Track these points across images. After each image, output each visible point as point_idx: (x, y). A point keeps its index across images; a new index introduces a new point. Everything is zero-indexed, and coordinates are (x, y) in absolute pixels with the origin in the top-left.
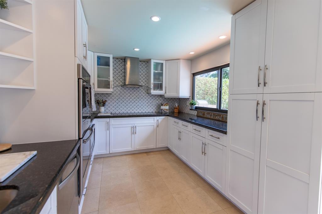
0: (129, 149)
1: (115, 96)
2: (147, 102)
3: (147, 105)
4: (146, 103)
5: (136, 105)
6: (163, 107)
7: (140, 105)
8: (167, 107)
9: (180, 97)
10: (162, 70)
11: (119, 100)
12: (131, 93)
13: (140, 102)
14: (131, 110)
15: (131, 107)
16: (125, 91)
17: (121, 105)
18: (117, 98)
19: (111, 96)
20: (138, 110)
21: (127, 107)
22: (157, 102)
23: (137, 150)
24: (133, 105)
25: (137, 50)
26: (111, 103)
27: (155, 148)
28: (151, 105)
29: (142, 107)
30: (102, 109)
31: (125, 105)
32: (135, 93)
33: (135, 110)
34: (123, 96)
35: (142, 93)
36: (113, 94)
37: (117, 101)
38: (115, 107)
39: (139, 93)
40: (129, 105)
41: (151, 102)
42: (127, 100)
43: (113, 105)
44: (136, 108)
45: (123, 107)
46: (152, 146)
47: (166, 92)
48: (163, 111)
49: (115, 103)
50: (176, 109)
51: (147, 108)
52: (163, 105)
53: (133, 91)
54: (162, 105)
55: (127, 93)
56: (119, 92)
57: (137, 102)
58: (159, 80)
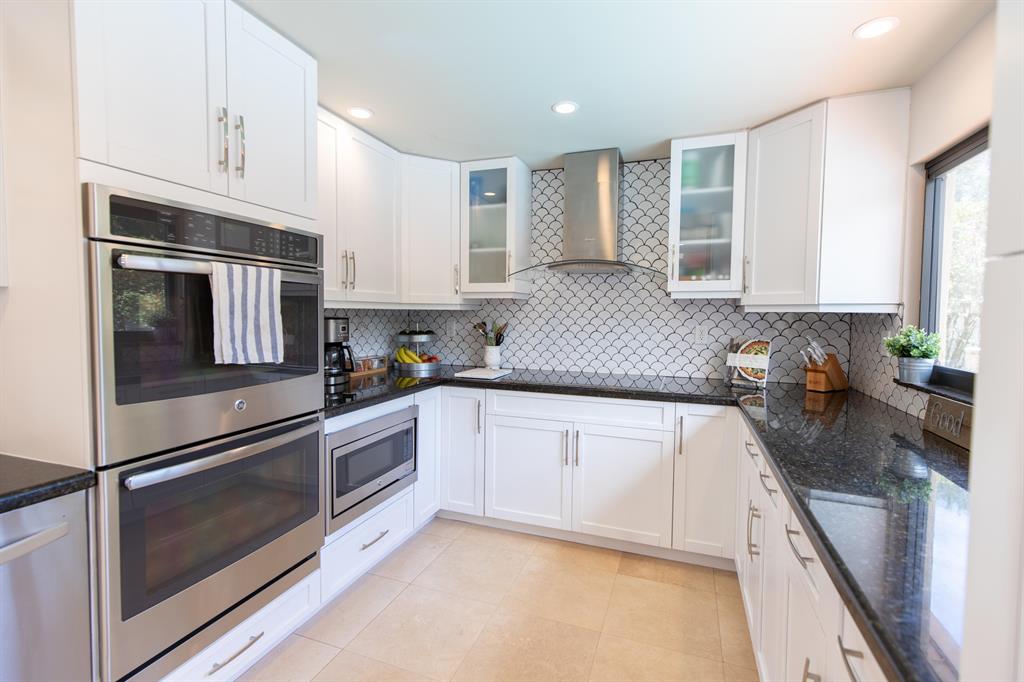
0: (552, 519)
1: (540, 308)
2: (667, 331)
3: (667, 345)
4: (659, 337)
5: (619, 344)
6: (736, 360)
7: (634, 344)
8: (762, 361)
9: (822, 310)
10: (729, 179)
11: (554, 322)
12: (597, 294)
13: (634, 330)
14: (596, 364)
15: (597, 350)
16: (575, 288)
17: (561, 342)
18: (547, 315)
19: (527, 308)
20: (627, 366)
21: (582, 349)
22: (717, 332)
23: (582, 534)
24: (604, 343)
25: (565, 108)
26: (527, 335)
27: (667, 549)
28: (682, 346)
29: (642, 352)
30: (493, 354)
31: (576, 342)
32: (612, 294)
33: (611, 365)
34: (568, 308)
35: (644, 294)
36: (533, 302)
37: (547, 329)
38: (540, 348)
39: (627, 294)
40: (589, 343)
41: (683, 331)
42: (582, 322)
43: (534, 341)
44: (619, 358)
45: (568, 349)
46: (651, 535)
47: (745, 288)
48: (736, 376)
49: (540, 335)
50: (815, 371)
51: (666, 360)
52: (738, 346)
53: (606, 287)
54: (734, 348)
55: (582, 294)
56: (553, 294)
57: (619, 330)
58: (713, 231)
